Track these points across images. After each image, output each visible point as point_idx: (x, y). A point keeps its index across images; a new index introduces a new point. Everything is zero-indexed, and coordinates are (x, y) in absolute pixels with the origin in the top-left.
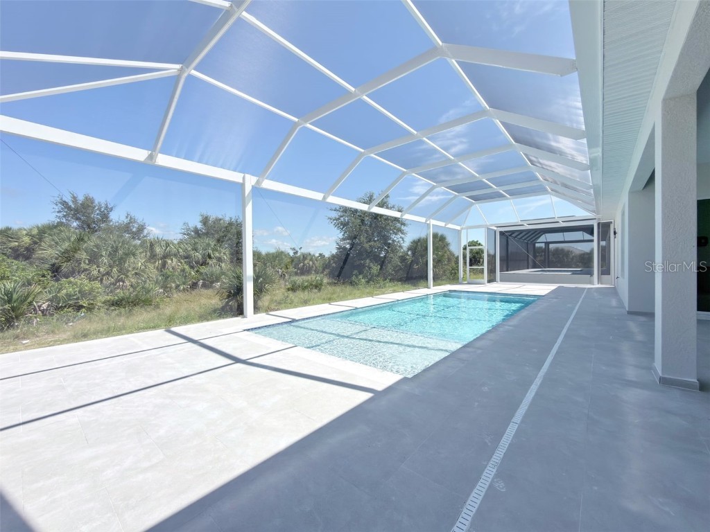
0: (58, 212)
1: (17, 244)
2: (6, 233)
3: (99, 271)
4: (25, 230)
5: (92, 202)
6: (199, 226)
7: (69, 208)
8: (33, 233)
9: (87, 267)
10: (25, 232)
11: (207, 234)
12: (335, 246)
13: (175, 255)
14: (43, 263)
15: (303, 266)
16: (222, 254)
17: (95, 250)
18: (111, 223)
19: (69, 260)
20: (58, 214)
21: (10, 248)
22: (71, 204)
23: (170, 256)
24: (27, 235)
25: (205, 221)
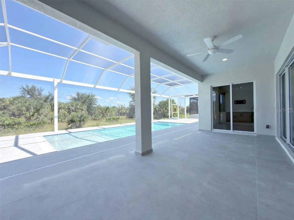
0: (21, 92)
1: (5, 104)
2: (2, 100)
3: (30, 114)
4: (8, 99)
5: (35, 88)
6: (76, 97)
7: (25, 90)
8: (11, 100)
9: (25, 113)
10: (8, 100)
11: (78, 100)
12: (129, 104)
13: (64, 108)
14: (10, 111)
15: (121, 112)
16: (83, 107)
17: (29, 106)
18: (42, 96)
19: (19, 110)
20: (21, 93)
21: (3, 106)
22: (26, 88)
23: (61, 108)
24: (8, 101)
25: (78, 94)
